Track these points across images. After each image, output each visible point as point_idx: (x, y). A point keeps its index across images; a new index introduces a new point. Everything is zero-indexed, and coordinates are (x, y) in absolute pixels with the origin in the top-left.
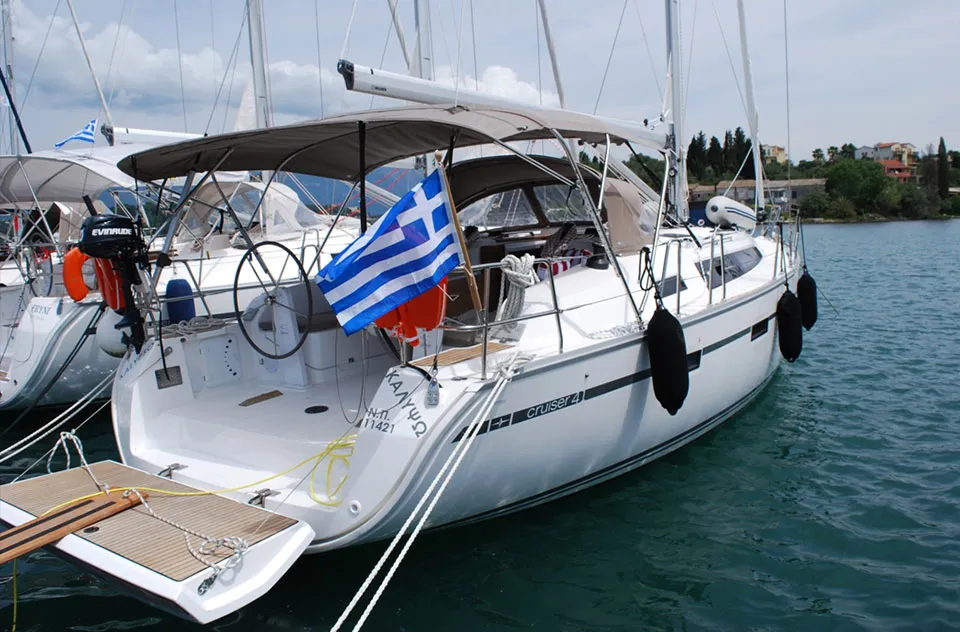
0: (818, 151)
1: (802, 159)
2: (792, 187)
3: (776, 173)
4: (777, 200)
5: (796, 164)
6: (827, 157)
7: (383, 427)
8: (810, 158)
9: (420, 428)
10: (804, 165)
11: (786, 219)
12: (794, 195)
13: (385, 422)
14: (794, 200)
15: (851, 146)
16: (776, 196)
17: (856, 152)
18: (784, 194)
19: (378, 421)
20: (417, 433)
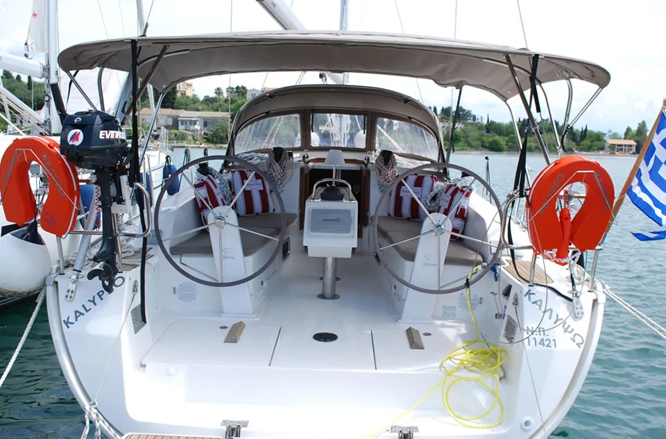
0: (218, 89)
1: (207, 95)
2: (204, 118)
3: (187, 105)
4: (191, 127)
5: (201, 98)
6: (225, 95)
7: (546, 343)
8: (212, 95)
9: (578, 340)
10: (208, 100)
11: (201, 144)
12: (205, 124)
13: (545, 338)
14: (206, 129)
15: (244, 88)
16: (190, 124)
17: (248, 93)
18: (197, 123)
19: (539, 338)
20: (578, 344)
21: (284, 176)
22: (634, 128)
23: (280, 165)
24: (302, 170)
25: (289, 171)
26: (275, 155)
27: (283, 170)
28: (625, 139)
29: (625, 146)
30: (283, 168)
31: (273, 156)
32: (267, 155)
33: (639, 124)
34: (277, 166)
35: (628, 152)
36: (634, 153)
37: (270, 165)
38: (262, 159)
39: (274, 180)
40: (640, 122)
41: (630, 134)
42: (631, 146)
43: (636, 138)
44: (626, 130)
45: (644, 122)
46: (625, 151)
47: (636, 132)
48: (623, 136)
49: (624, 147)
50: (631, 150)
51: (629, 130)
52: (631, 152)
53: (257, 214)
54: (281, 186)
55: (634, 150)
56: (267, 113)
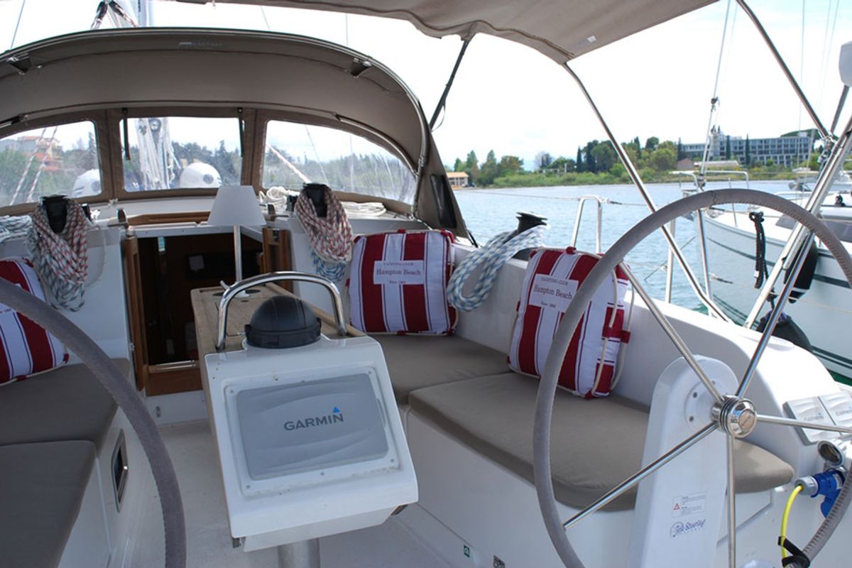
21: (80, 267)
22: (464, 159)
23: (69, 240)
24: (125, 246)
25: (91, 253)
26: (50, 215)
27: (78, 252)
28: (455, 171)
29: (457, 179)
30: (78, 247)
31: (45, 218)
32: (27, 219)
33: (468, 155)
34: (58, 244)
35: (461, 185)
36: (466, 186)
37: (39, 244)
38: (13, 228)
39: (57, 279)
40: (469, 152)
41: (460, 165)
42: (462, 178)
43: (468, 170)
44: (455, 162)
45: (472, 152)
46: (457, 184)
47: (466, 164)
48: (453, 169)
49: (455, 181)
50: (463, 183)
51: (458, 161)
52: (464, 185)
53: (21, 378)
54: (77, 293)
55: (466, 183)
56: (16, 120)
